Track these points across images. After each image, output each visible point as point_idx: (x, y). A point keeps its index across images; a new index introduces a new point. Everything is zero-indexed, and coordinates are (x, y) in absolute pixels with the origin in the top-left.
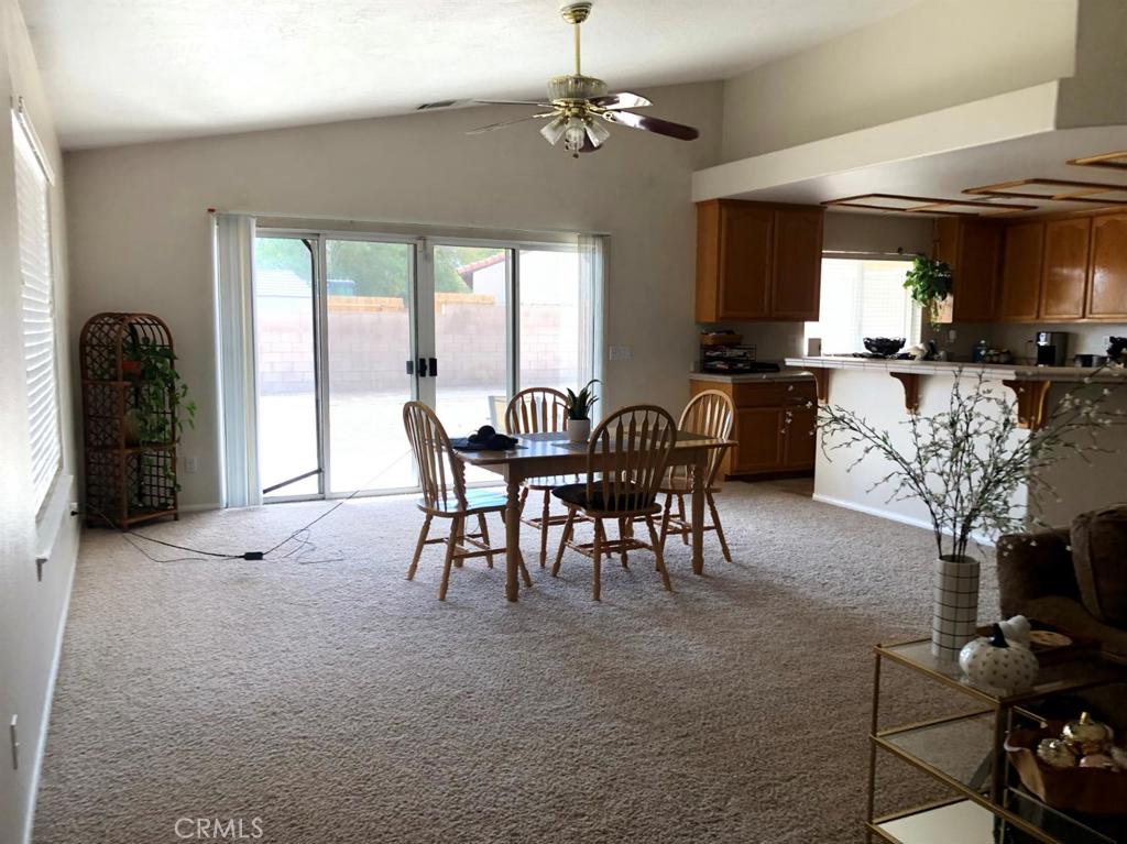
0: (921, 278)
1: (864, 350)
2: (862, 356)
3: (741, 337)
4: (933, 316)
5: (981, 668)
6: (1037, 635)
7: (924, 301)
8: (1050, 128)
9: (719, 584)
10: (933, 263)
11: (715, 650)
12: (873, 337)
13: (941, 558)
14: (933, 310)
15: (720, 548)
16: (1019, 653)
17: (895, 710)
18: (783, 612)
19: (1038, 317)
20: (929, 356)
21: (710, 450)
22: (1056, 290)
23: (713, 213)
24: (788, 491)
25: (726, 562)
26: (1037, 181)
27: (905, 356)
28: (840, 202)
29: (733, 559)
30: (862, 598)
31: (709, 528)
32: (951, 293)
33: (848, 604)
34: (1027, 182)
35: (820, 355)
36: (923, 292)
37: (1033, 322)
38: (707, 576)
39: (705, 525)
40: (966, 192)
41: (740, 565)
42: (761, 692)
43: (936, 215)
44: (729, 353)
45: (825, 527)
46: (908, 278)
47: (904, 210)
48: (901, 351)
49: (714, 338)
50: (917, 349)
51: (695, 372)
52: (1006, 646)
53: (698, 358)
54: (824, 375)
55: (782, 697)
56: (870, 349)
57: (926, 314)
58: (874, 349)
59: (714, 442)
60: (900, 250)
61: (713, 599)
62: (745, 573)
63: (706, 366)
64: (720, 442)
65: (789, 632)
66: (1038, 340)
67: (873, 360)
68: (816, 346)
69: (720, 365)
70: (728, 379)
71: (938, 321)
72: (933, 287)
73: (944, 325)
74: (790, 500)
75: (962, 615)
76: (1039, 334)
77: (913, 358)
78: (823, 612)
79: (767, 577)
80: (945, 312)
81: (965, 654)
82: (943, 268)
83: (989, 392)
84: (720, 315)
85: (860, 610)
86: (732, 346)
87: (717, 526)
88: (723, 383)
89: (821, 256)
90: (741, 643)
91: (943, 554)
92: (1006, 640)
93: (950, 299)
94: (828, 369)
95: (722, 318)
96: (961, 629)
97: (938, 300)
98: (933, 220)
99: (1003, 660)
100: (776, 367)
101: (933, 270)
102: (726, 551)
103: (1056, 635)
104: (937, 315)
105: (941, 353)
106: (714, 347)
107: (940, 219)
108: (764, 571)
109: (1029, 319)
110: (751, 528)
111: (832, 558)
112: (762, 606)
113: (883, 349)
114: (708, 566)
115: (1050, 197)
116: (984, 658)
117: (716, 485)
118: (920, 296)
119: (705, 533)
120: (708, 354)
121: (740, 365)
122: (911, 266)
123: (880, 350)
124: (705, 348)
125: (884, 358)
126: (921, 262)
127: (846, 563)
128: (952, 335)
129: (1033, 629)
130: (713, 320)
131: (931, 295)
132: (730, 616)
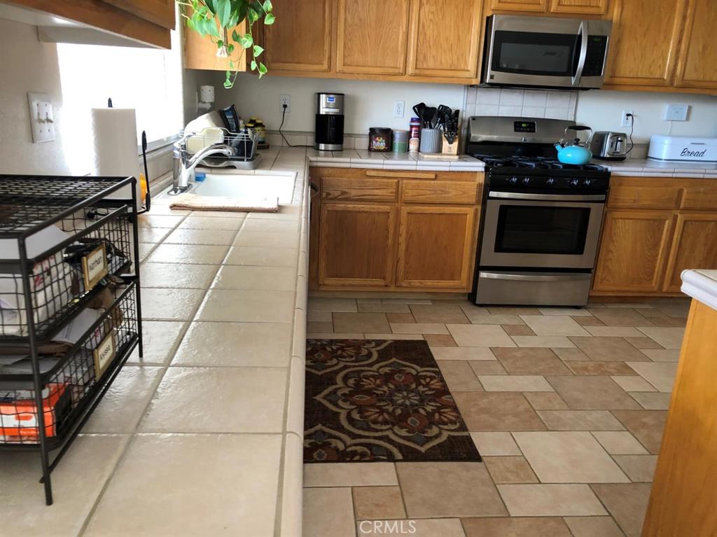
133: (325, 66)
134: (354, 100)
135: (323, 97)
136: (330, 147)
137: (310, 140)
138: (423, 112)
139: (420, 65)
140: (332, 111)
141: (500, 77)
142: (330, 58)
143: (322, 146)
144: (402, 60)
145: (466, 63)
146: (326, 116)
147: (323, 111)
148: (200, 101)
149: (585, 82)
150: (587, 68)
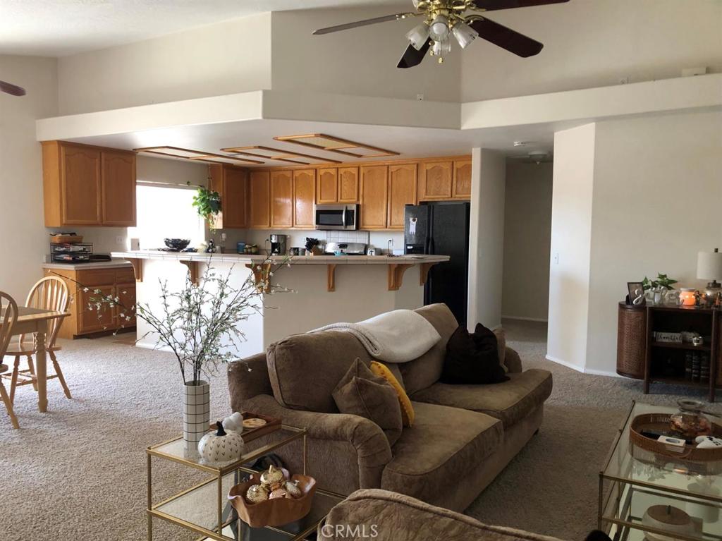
0: (203, 200)
1: (165, 247)
2: (164, 250)
3: (82, 238)
4: (211, 224)
5: (210, 452)
6: (248, 422)
7: (205, 215)
8: (260, 117)
9: (60, 417)
10: (209, 192)
11: (50, 468)
12: (170, 238)
13: (185, 384)
14: (210, 221)
15: (62, 390)
16: (232, 437)
17: (178, 483)
18: (107, 429)
19: (270, 226)
20: (210, 250)
21: (52, 320)
22: (278, 210)
23: (54, 150)
24: (120, 342)
25: (67, 399)
26: (260, 147)
27: (191, 250)
28: (146, 150)
29: (73, 397)
30: (163, 411)
31: (52, 377)
32: (221, 210)
33: (154, 416)
34: (255, 147)
35: (139, 249)
36: (204, 209)
37: (267, 229)
38: (50, 413)
39: (48, 374)
40: (222, 150)
41: (79, 400)
42: (82, 493)
43: (209, 163)
44: (72, 249)
45: (143, 364)
46: (195, 200)
47: (188, 158)
48: (189, 247)
49: (60, 238)
50: (203, 245)
51: (47, 262)
52: (225, 434)
53: (49, 253)
54: (139, 263)
55: (99, 492)
56: (168, 246)
57: (207, 224)
58: (171, 245)
59: (54, 314)
60: (188, 183)
61: (53, 429)
62: (81, 405)
63: (55, 258)
64: (59, 314)
65: (110, 442)
66: (271, 239)
67: (170, 253)
68: (136, 245)
69: (66, 257)
70: (71, 267)
71: (214, 228)
72: (210, 207)
73: (218, 230)
74: (119, 349)
75: (200, 419)
76: (271, 236)
77: (195, 251)
78: (136, 424)
79: (97, 406)
80: (218, 222)
81: (201, 445)
82: (215, 195)
83: (214, 275)
84: (64, 222)
85: (161, 418)
86: (73, 243)
87: (59, 375)
88: (69, 270)
89: (136, 184)
90: (72, 458)
91: (186, 381)
92: (225, 430)
93: (220, 214)
94: (141, 259)
95: (65, 224)
96: (200, 428)
97: (213, 214)
98: (208, 165)
99: (223, 444)
100: (107, 258)
101: (209, 196)
102: (67, 391)
103: (258, 420)
104: (213, 224)
105: (217, 247)
106: (61, 245)
107: (211, 165)
108: (96, 402)
109: (265, 227)
110: (89, 371)
111: (145, 386)
112: (91, 427)
113: (177, 246)
114: (51, 406)
115: (269, 158)
116: (212, 445)
117: (57, 345)
118: (203, 212)
119: (48, 381)
120: (56, 249)
121: (81, 257)
122: (196, 193)
123: (174, 246)
124: (54, 245)
125: (178, 251)
126: (202, 191)
127: (155, 387)
128: (224, 236)
129: (244, 419)
130: (59, 226)
131: (209, 212)
132: (65, 439)
133: (268, 225)
139: (297, 224)
142: (270, 222)
149: (349, 227)
150: (349, 222)
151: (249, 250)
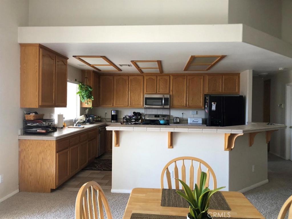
23: (36, 51)
51: (21, 135)
60: (76, 80)
70: (52, 138)
84: (40, 104)
130: (37, 107)
133: (112, 105)
134: (121, 111)
135: (113, 111)
136: (115, 121)
137: (110, 120)
138: (135, 113)
139: (131, 104)
140: (115, 114)
141: (147, 106)
142: (113, 103)
143: (113, 121)
144: (127, 103)
145: (141, 104)
146: (114, 115)
147: (113, 114)
148: (85, 113)
149: (166, 107)
150: (166, 104)
151: (97, 119)
